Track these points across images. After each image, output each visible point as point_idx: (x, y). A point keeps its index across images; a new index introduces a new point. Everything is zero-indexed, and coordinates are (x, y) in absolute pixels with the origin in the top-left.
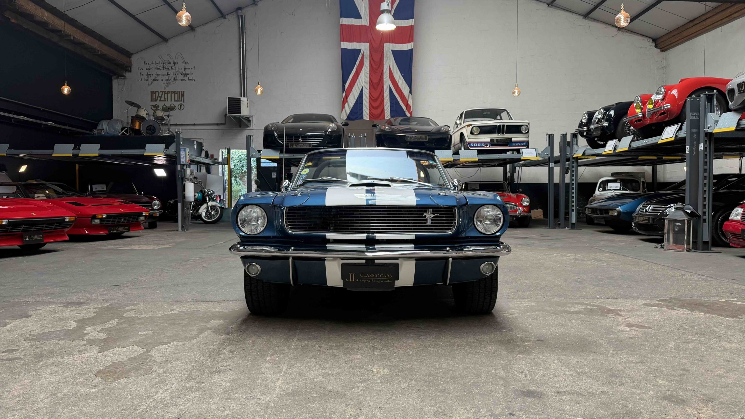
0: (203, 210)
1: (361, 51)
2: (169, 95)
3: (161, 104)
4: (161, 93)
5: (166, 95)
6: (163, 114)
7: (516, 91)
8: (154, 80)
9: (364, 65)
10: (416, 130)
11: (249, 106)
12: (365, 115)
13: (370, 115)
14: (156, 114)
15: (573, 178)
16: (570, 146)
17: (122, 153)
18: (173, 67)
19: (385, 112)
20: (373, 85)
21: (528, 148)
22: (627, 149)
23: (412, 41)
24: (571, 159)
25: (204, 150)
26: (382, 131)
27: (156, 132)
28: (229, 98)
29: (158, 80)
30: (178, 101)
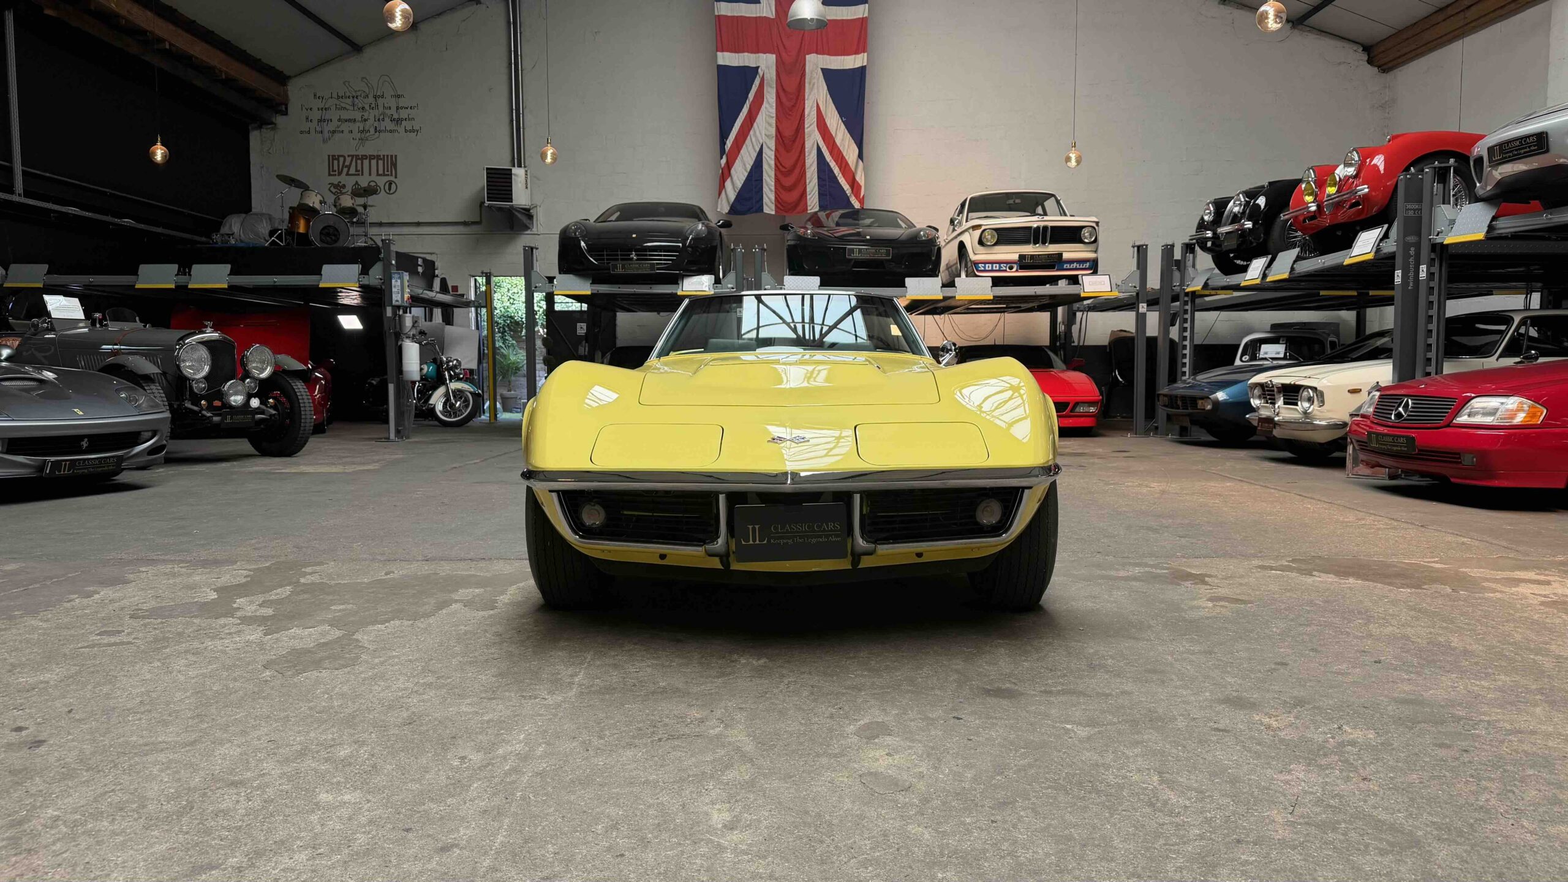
0: (437, 400)
1: (760, 70)
2: (366, 162)
3: (349, 182)
4: (350, 158)
5: (359, 162)
6: (353, 201)
7: (1073, 156)
8: (334, 132)
9: (765, 99)
10: (868, 237)
11: (529, 186)
12: (767, 205)
13: (779, 206)
14: (340, 202)
15: (1185, 334)
16: (1179, 269)
17: (275, 282)
18: (373, 105)
19: (808, 197)
20: (783, 141)
21: (1095, 272)
22: (1286, 276)
23: (864, 52)
24: (1182, 295)
25: (437, 276)
26: (799, 238)
27: (342, 238)
28: (487, 169)
29: (342, 132)
30: (384, 175)
